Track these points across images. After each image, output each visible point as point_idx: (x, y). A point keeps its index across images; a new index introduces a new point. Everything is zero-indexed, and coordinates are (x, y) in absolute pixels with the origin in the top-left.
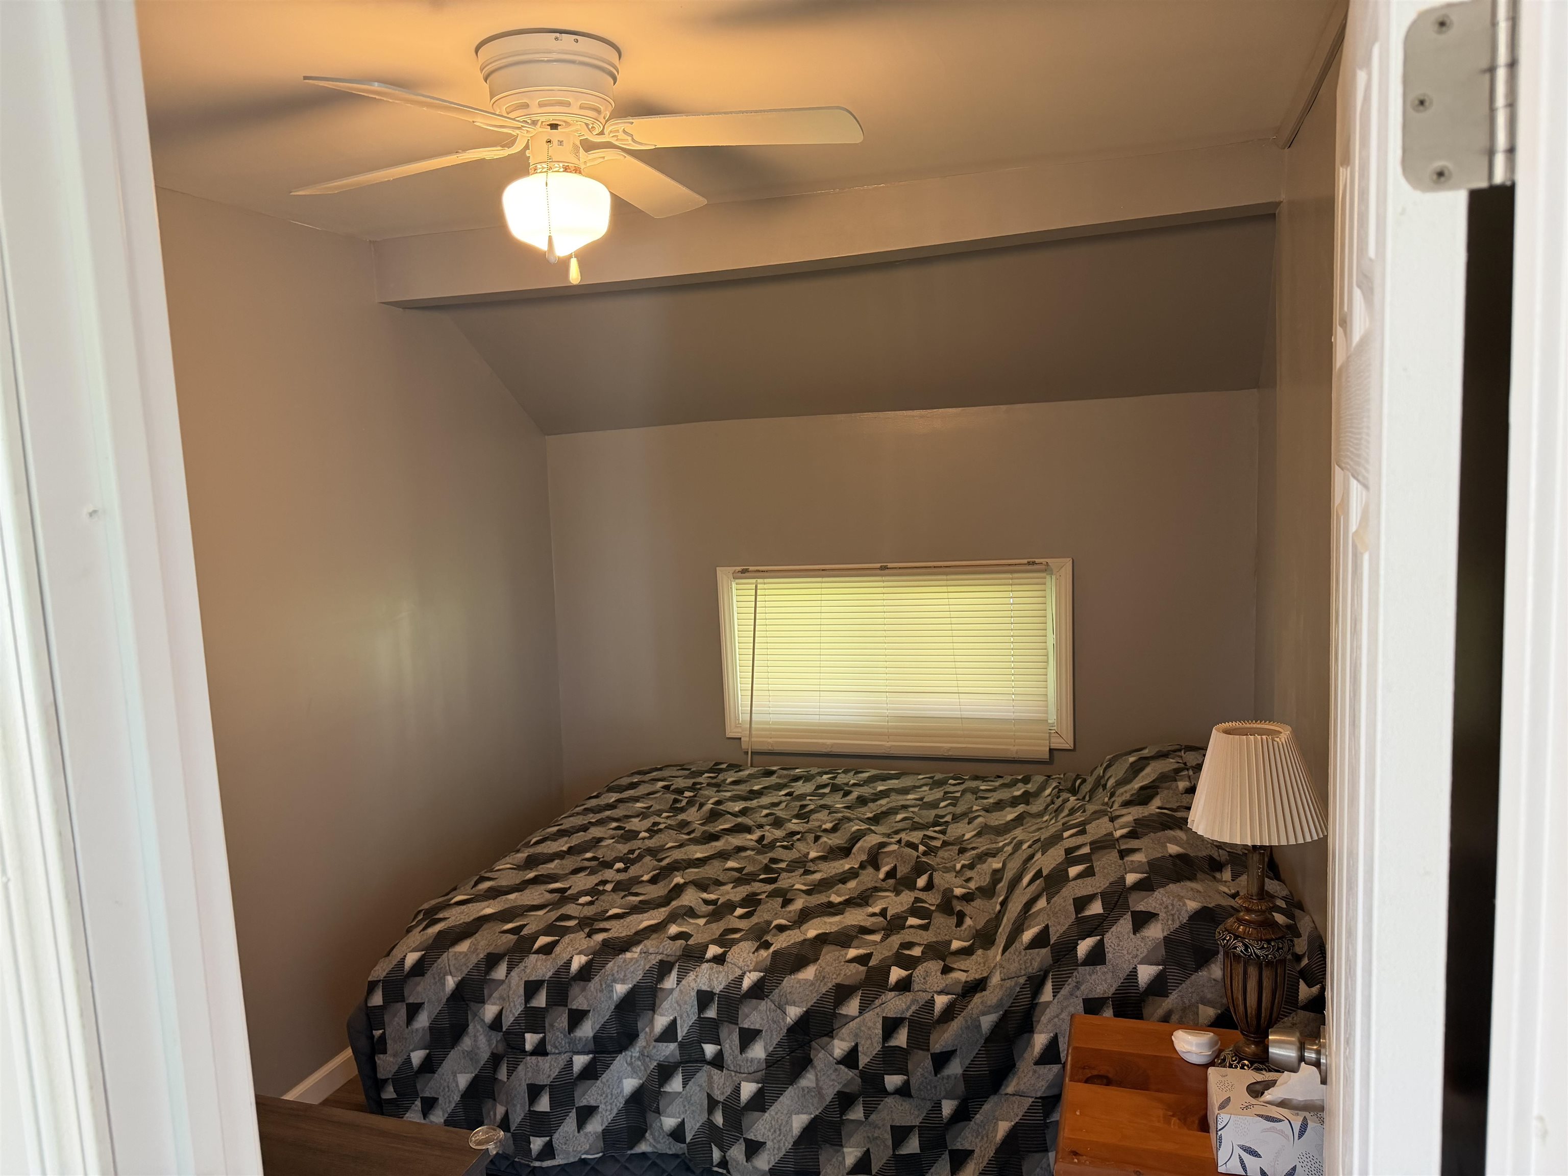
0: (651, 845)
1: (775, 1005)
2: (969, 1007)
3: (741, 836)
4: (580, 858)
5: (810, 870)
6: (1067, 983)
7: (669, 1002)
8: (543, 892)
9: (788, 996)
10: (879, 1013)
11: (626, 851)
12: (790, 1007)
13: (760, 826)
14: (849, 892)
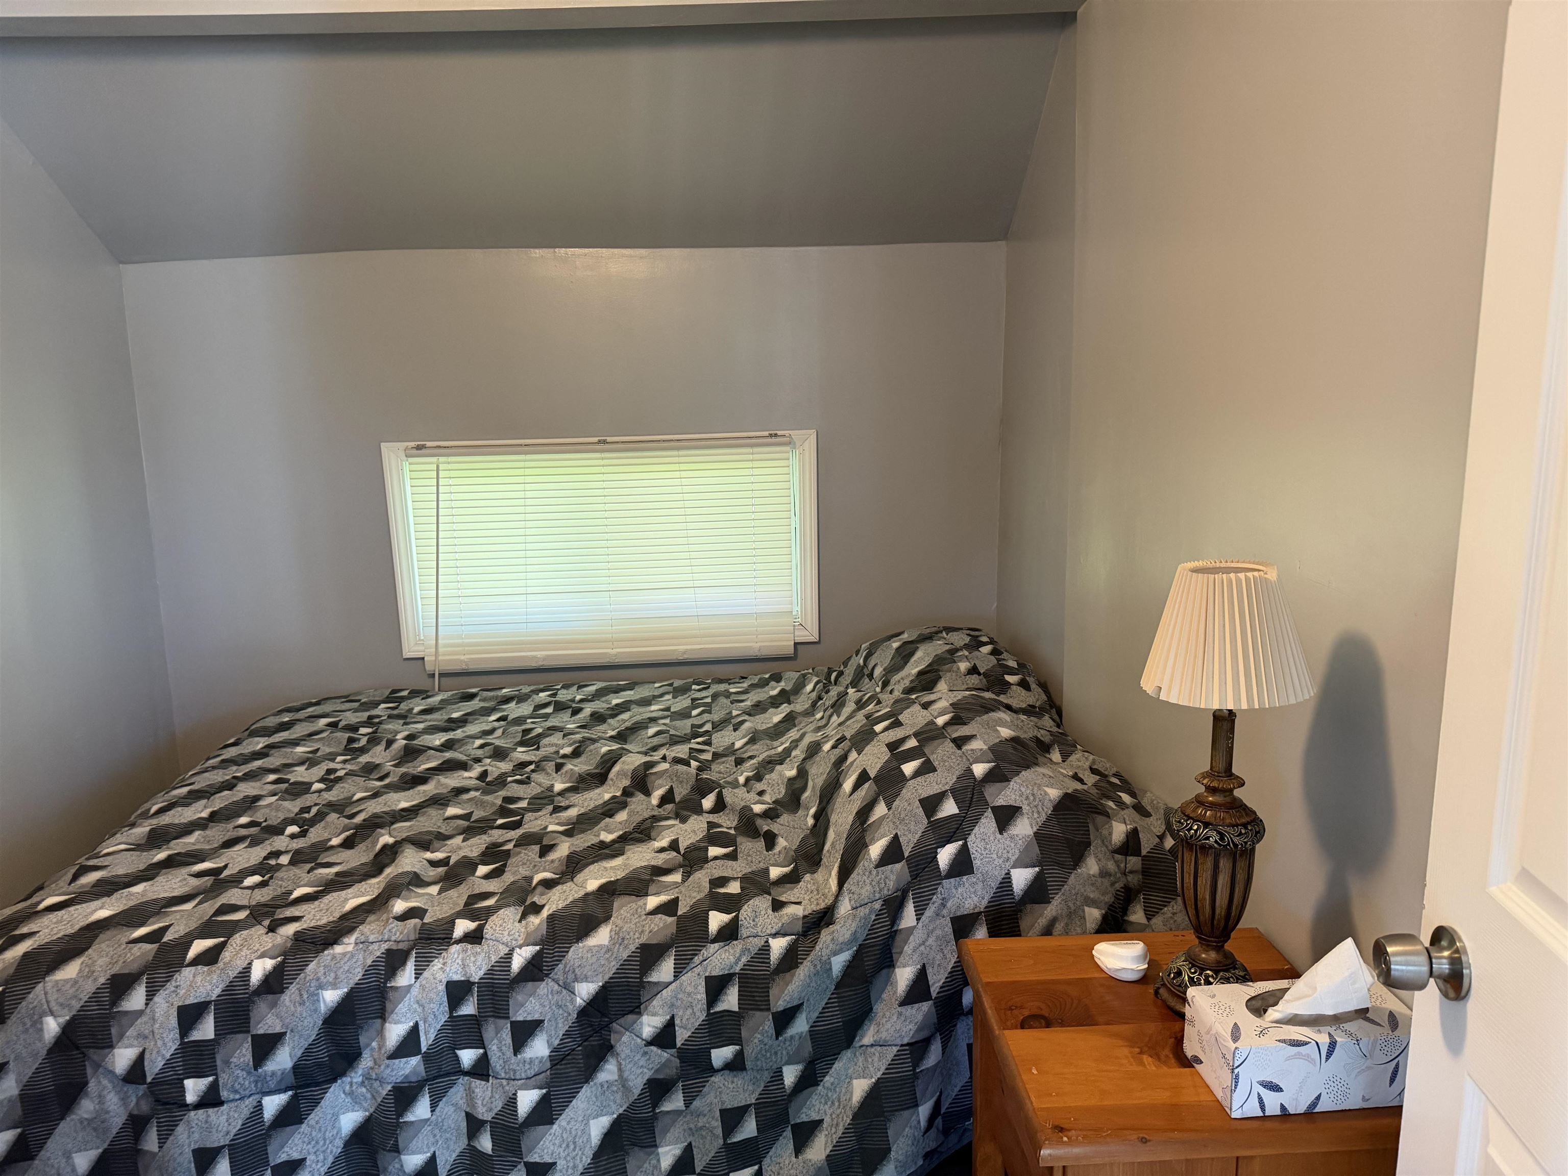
0: (331, 799)
1: (559, 985)
2: (817, 948)
3: (455, 775)
4: (230, 826)
5: (561, 806)
6: (932, 901)
7: (407, 1003)
8: (186, 876)
9: (577, 970)
10: (701, 974)
11: (297, 810)
12: (580, 984)
13: (478, 760)
14: (620, 826)
